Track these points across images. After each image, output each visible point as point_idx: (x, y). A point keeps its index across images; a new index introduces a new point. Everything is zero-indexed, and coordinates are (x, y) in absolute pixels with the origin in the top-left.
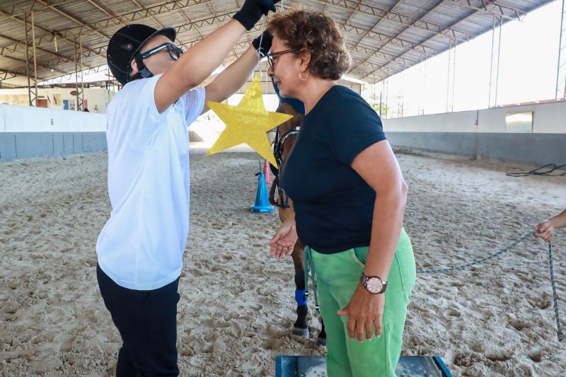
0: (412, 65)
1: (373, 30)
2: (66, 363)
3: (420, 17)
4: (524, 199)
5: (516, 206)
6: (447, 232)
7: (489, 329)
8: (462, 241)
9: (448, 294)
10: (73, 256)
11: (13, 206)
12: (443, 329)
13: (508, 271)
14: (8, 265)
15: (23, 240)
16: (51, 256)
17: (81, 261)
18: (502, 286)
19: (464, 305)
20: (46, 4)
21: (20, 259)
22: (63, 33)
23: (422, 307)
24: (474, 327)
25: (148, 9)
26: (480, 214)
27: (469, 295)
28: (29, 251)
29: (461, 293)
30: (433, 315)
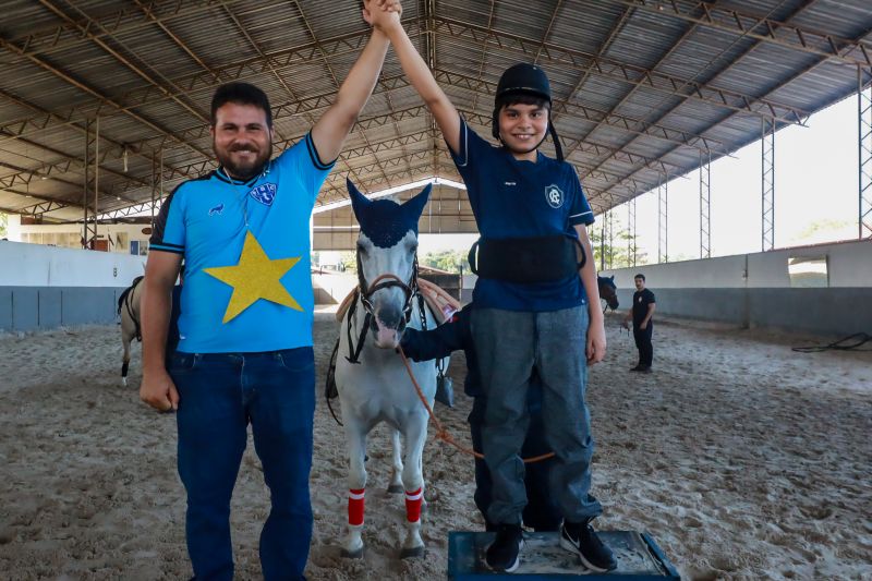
0: (647, 190)
1: (588, 139)
2: (169, 574)
3: (655, 120)
4: (814, 383)
5: (802, 391)
6: (695, 425)
7: (739, 542)
8: (714, 438)
9: (688, 502)
10: (161, 452)
11: (63, 388)
12: (676, 542)
13: (777, 474)
14: (70, 462)
15: (86, 432)
16: (130, 451)
17: (172, 458)
18: (766, 492)
19: (709, 514)
20: (117, 106)
21: (87, 455)
22: (137, 145)
23: (649, 516)
24: (719, 539)
26: (745, 403)
27: (716, 502)
28: (98, 446)
29: (706, 500)
30: (664, 525)
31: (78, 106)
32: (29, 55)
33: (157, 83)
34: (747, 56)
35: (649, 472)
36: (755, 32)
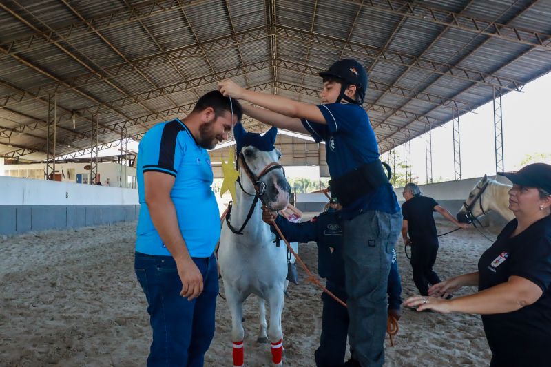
0: (418, 135)
1: (377, 103)
3: (421, 90)
9: (461, 346)
10: (102, 316)
11: (34, 273)
14: (42, 325)
15: (51, 303)
16: (80, 316)
17: (109, 320)
19: (477, 355)
20: (69, 86)
21: (52, 320)
22: (81, 111)
23: (436, 357)
25: (162, 88)
27: (480, 346)
28: (59, 313)
29: (473, 345)
30: (446, 362)
31: (43, 87)
32: (12, 54)
33: (94, 70)
34: (481, 47)
35: (433, 326)
36: (487, 31)
